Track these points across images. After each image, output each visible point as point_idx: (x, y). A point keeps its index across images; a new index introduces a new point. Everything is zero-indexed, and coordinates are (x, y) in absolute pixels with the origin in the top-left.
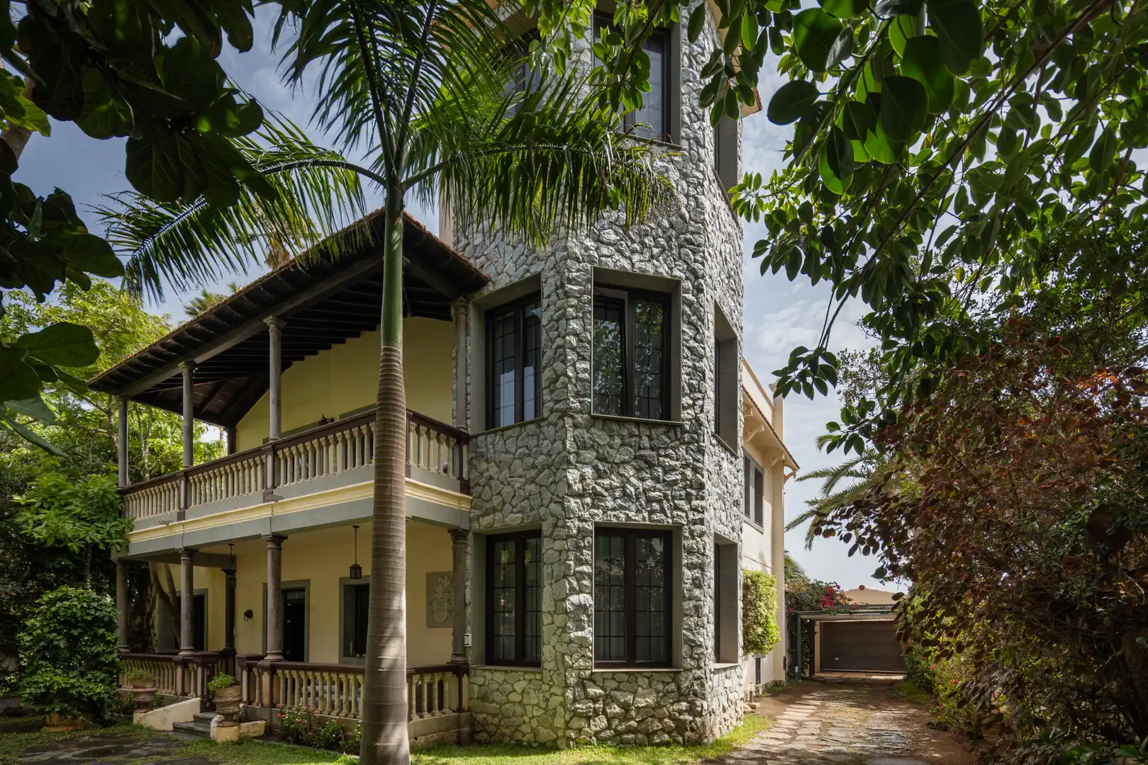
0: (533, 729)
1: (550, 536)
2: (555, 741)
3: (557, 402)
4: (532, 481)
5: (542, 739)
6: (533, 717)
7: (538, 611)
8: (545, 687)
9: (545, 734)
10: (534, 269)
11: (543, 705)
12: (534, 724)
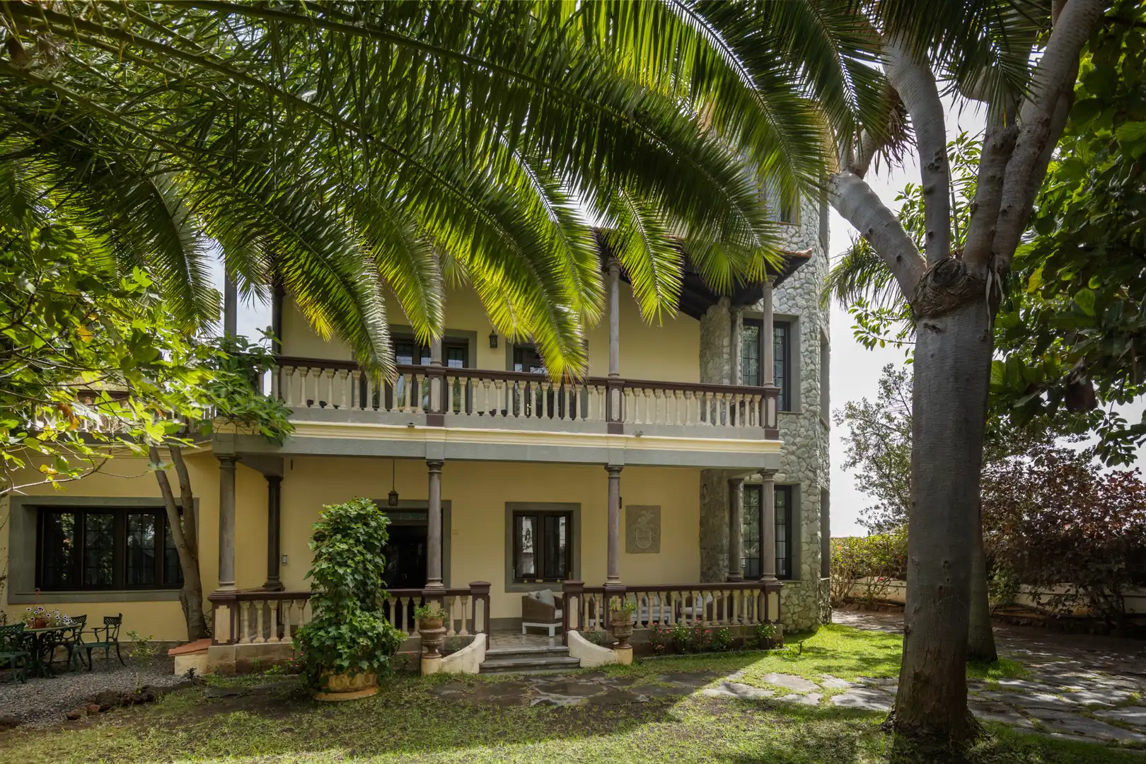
0: (794, 621)
1: (806, 492)
2: (810, 627)
3: (811, 405)
4: (793, 453)
5: (802, 626)
6: (794, 613)
7: (799, 542)
8: (803, 592)
9: (805, 624)
10: (794, 311)
11: (802, 604)
12: (795, 617)
